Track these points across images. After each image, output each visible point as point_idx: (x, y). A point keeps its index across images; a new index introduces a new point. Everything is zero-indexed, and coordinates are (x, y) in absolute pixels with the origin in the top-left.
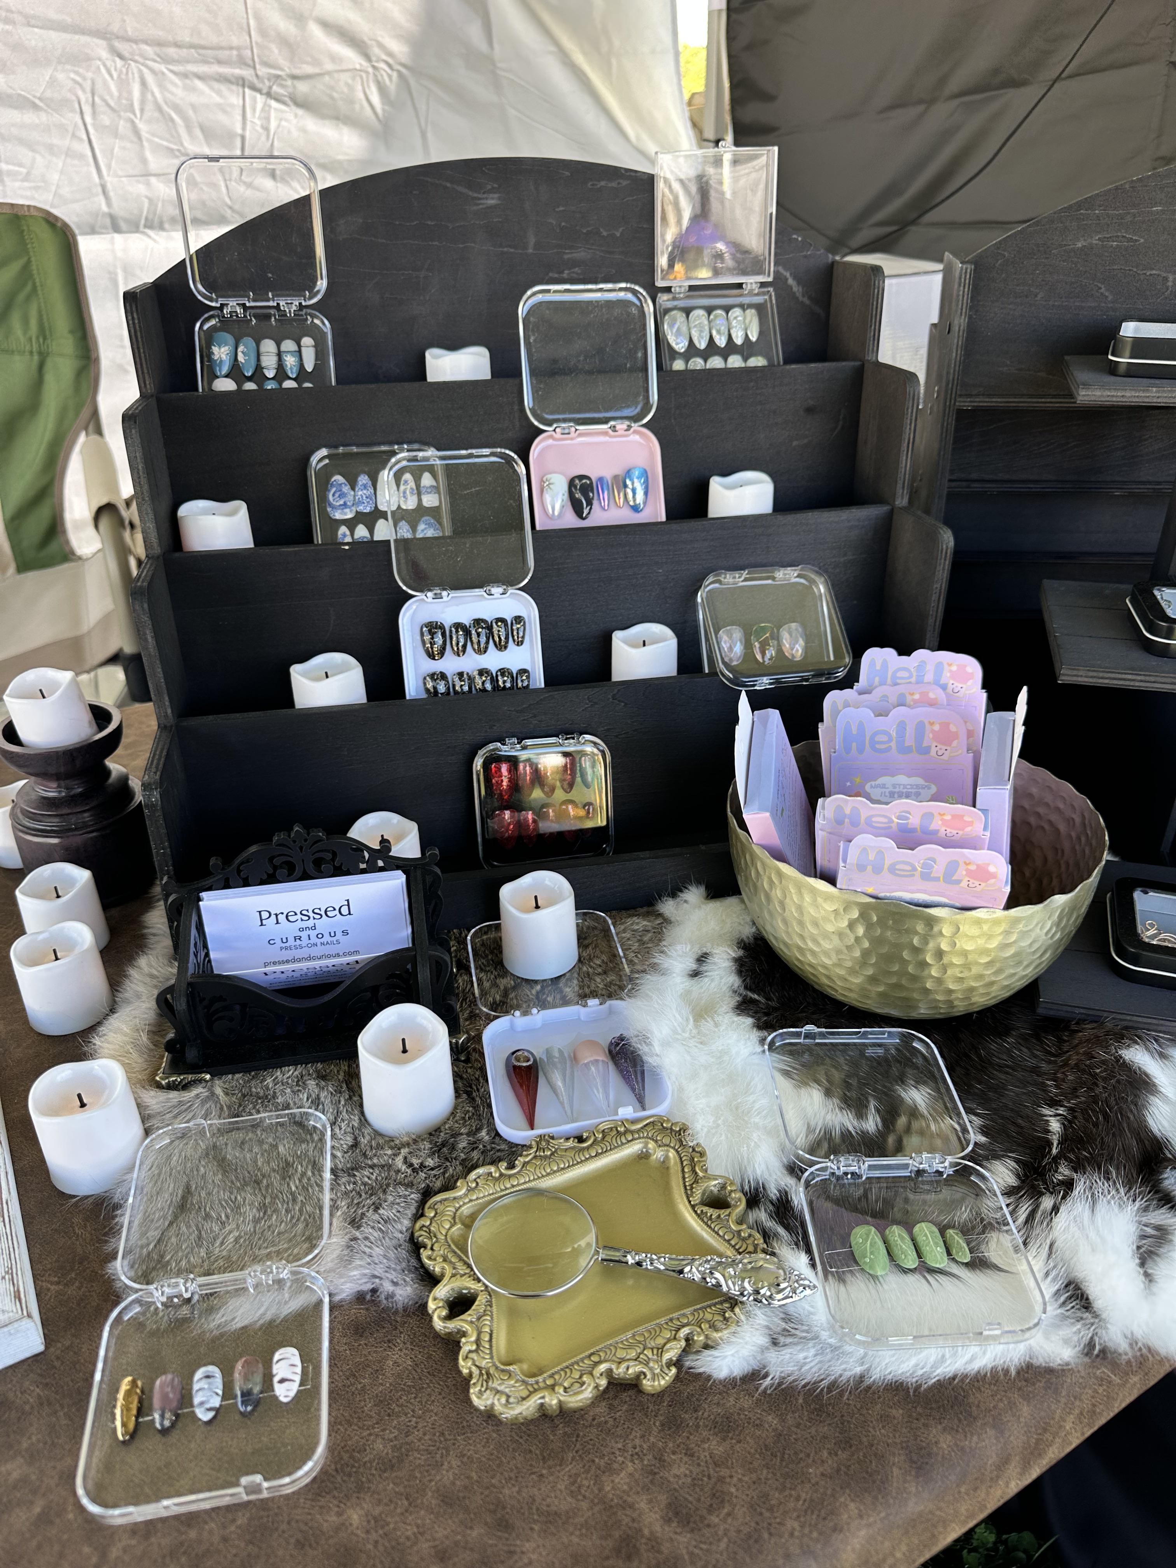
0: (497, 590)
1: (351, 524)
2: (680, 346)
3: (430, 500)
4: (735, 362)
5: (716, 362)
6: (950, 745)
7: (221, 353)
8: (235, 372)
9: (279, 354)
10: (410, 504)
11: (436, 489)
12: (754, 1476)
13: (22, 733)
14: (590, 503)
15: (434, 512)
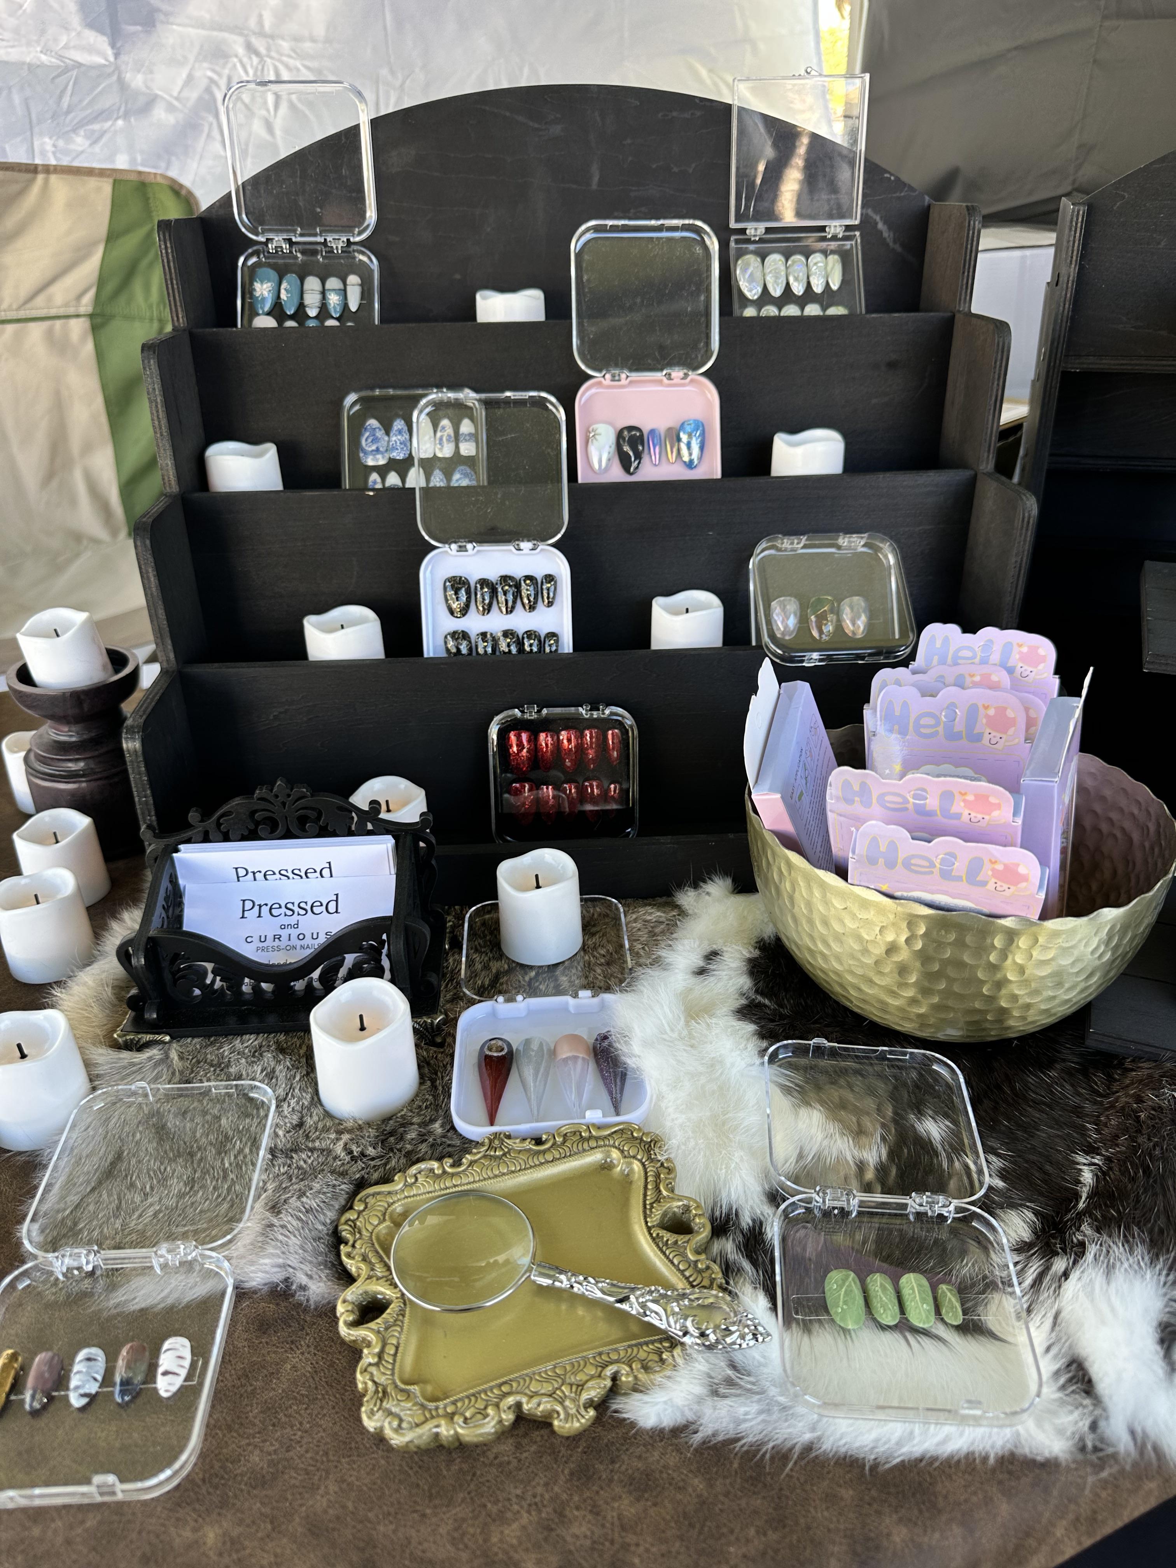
0: (526, 545)
1: (383, 471)
2: (752, 292)
3: (467, 449)
4: (813, 310)
5: (791, 310)
6: (1006, 733)
7: (263, 289)
8: (277, 311)
9: (323, 293)
10: (447, 451)
11: (474, 437)
12: (664, 1547)
13: (38, 673)
14: (638, 456)
15: (470, 461)
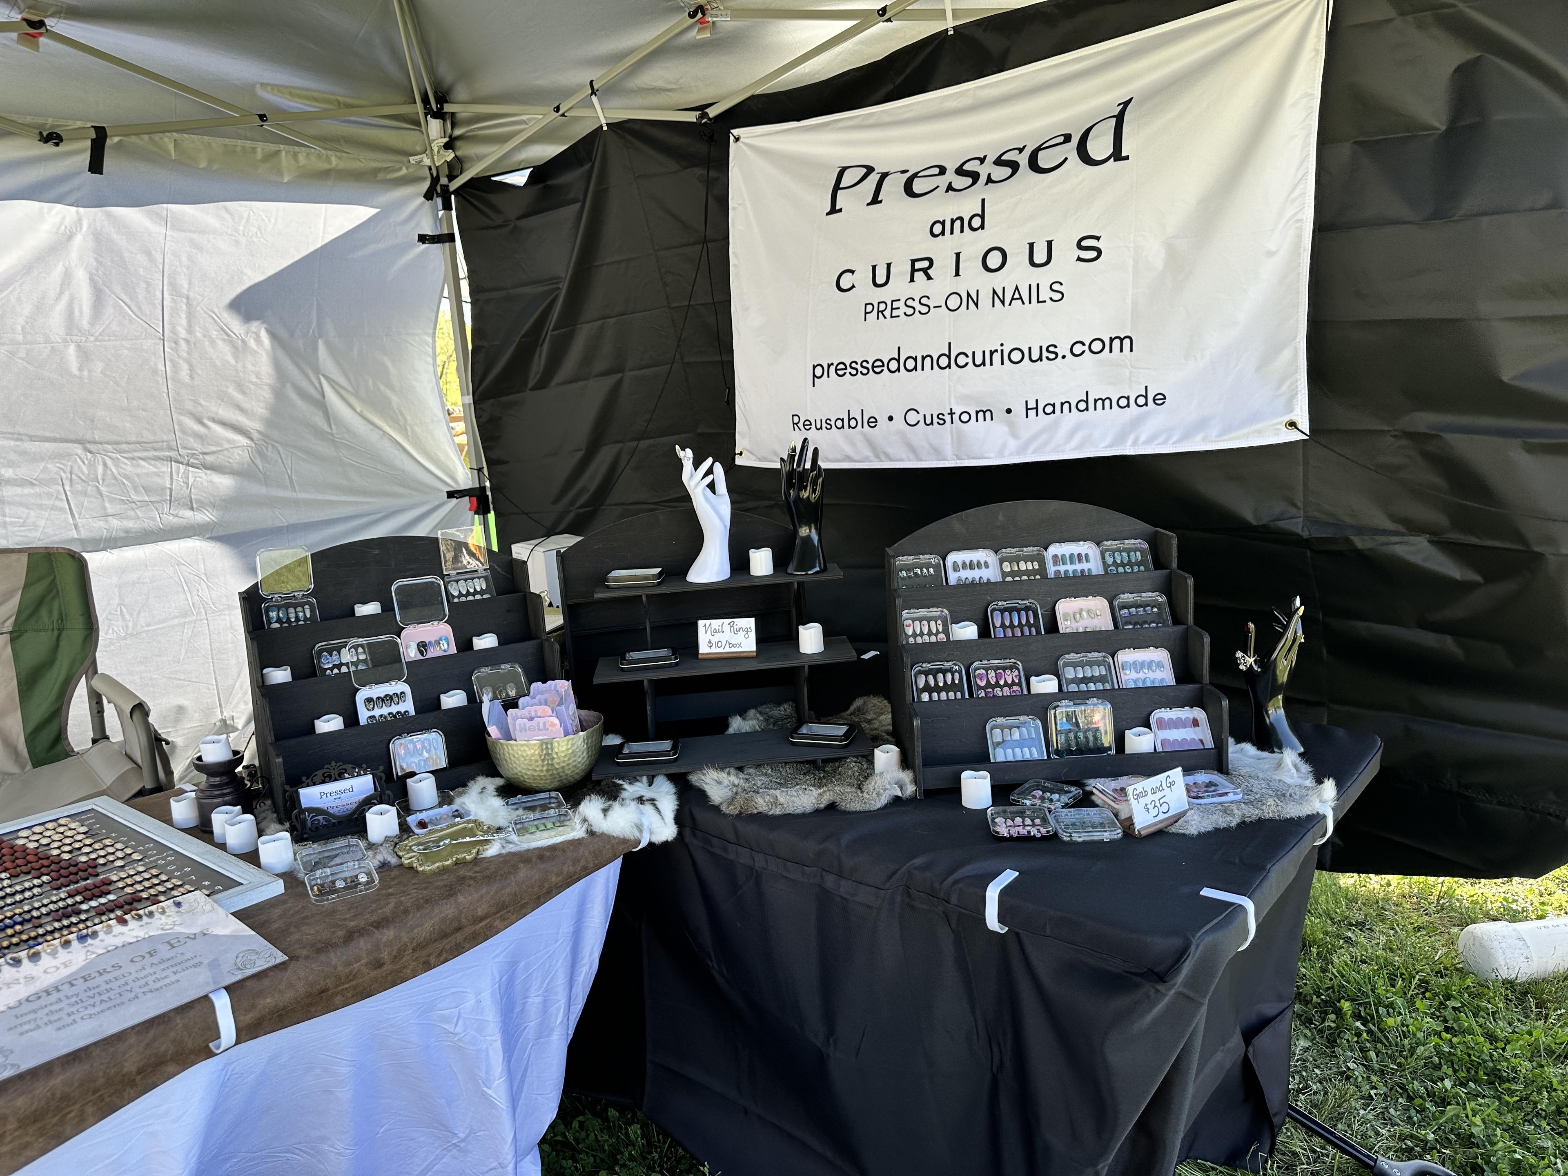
0: (393, 683)
1: (332, 669)
2: (456, 594)
3: (362, 657)
4: (478, 597)
5: (471, 598)
7: (273, 614)
8: (279, 620)
9: (296, 613)
10: (355, 659)
11: (364, 652)
13: (204, 758)
14: (426, 651)
15: (365, 661)
